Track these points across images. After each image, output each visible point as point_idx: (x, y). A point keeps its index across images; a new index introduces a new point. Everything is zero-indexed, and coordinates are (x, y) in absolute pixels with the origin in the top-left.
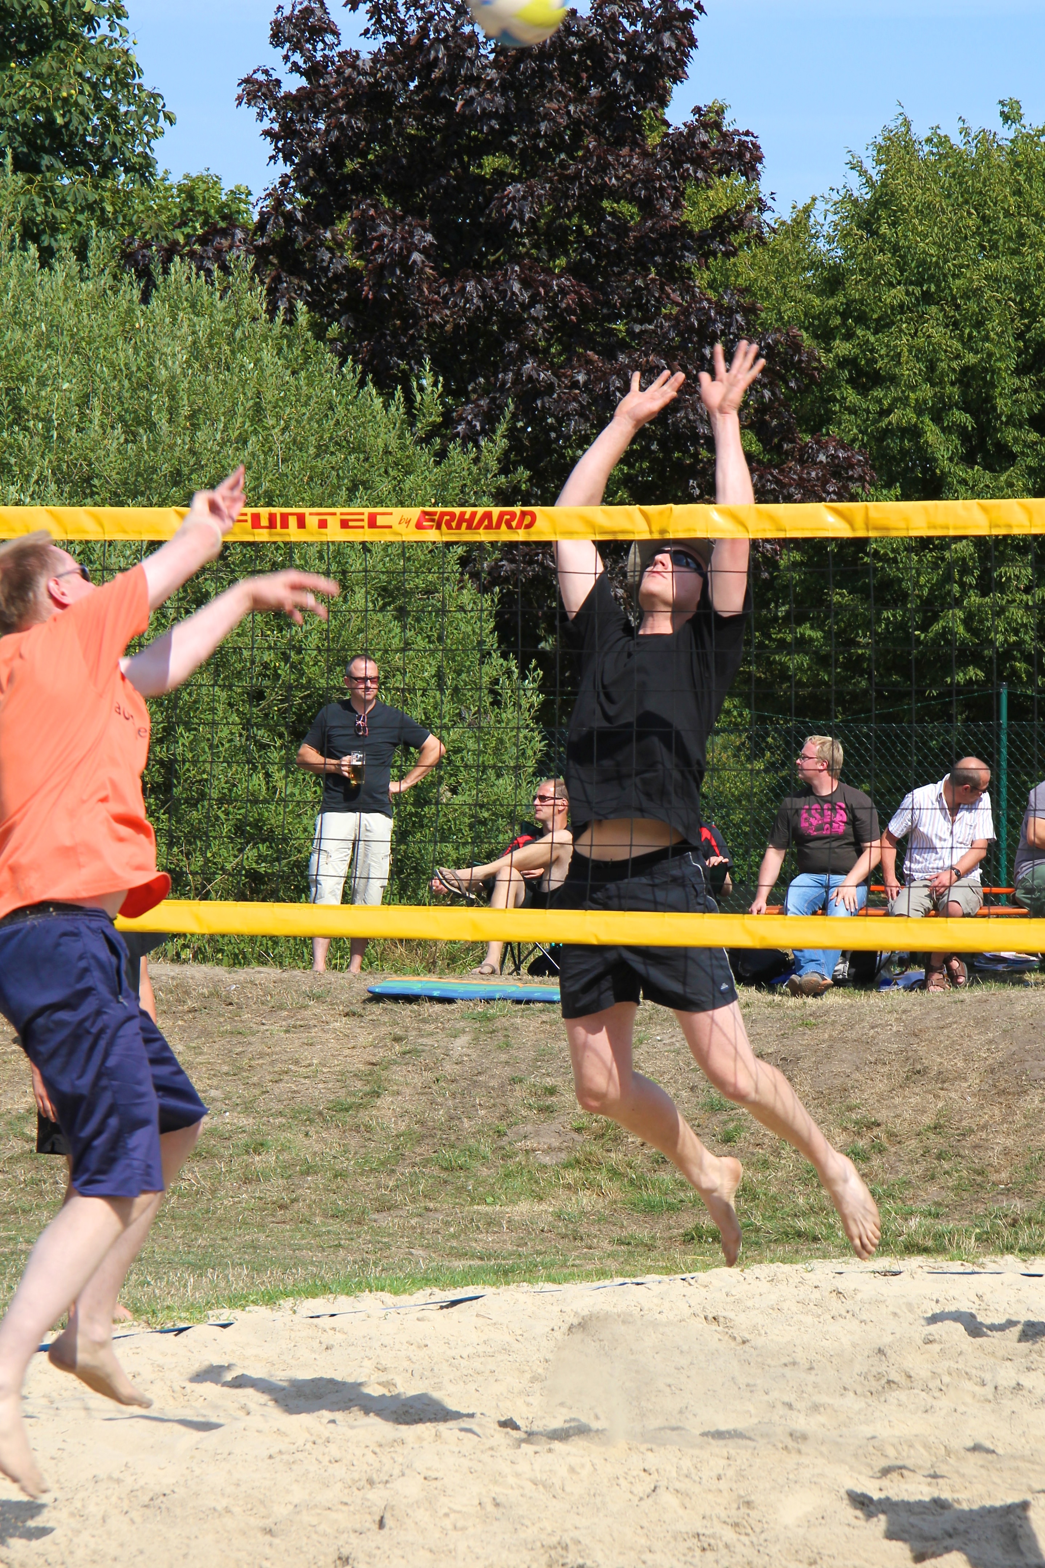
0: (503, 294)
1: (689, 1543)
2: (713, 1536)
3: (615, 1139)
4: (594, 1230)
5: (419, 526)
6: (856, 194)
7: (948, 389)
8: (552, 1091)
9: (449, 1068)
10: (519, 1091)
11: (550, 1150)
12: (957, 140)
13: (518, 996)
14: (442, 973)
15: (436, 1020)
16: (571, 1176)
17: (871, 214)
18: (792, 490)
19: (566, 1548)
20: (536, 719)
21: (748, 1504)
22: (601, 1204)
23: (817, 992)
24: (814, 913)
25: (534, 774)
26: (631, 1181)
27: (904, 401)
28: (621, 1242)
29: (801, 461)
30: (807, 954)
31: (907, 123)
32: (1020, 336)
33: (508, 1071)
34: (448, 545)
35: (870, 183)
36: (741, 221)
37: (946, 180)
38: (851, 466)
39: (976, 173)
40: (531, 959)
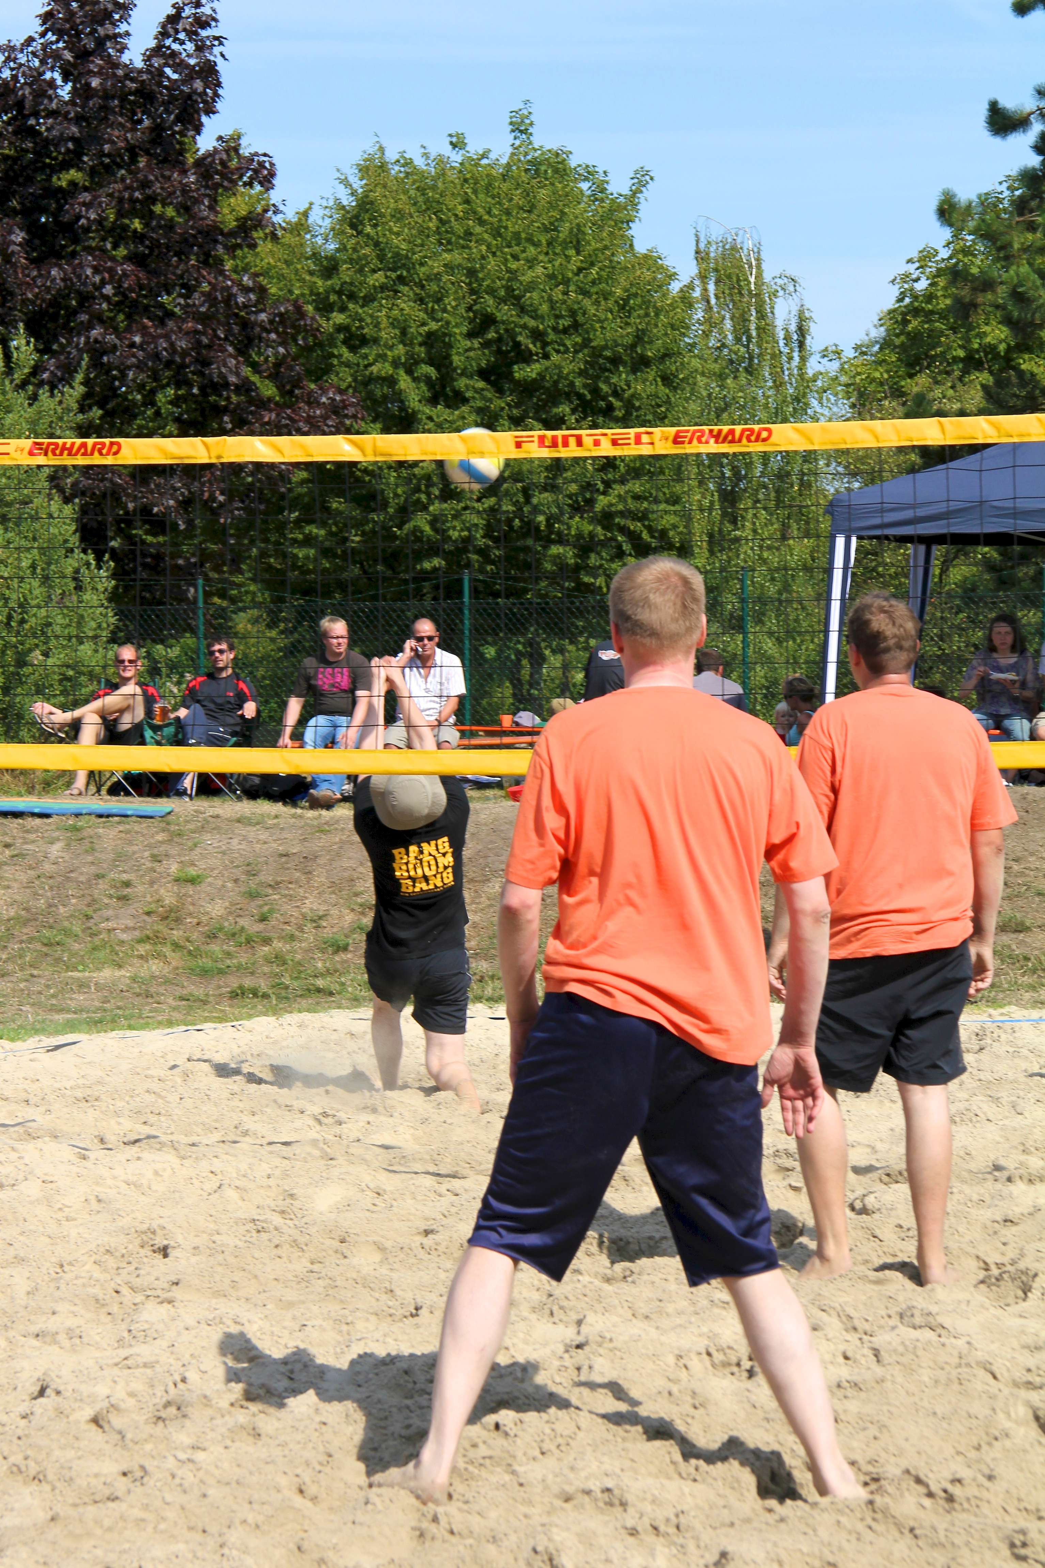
0: (79, 277)
1: (247, 1227)
2: (265, 1221)
3: (177, 920)
4: (161, 990)
5: (31, 453)
6: (345, 203)
7: (417, 349)
8: (127, 884)
9: (48, 867)
10: (102, 885)
11: (127, 929)
12: (419, 162)
13: (100, 811)
14: (39, 795)
15: (37, 831)
16: (142, 949)
17: (357, 217)
18: (301, 424)
19: (154, 1233)
20: (110, 600)
21: (292, 1196)
22: (167, 969)
23: (328, 805)
24: (326, 747)
25: (108, 642)
26: (190, 952)
27: (382, 357)
28: (182, 999)
29: (309, 403)
30: (322, 777)
31: (382, 149)
32: (469, 309)
33: (93, 869)
34: (39, 467)
35: (353, 193)
36: (260, 221)
37: (412, 193)
38: (345, 407)
39: (434, 188)
40: (109, 784)
